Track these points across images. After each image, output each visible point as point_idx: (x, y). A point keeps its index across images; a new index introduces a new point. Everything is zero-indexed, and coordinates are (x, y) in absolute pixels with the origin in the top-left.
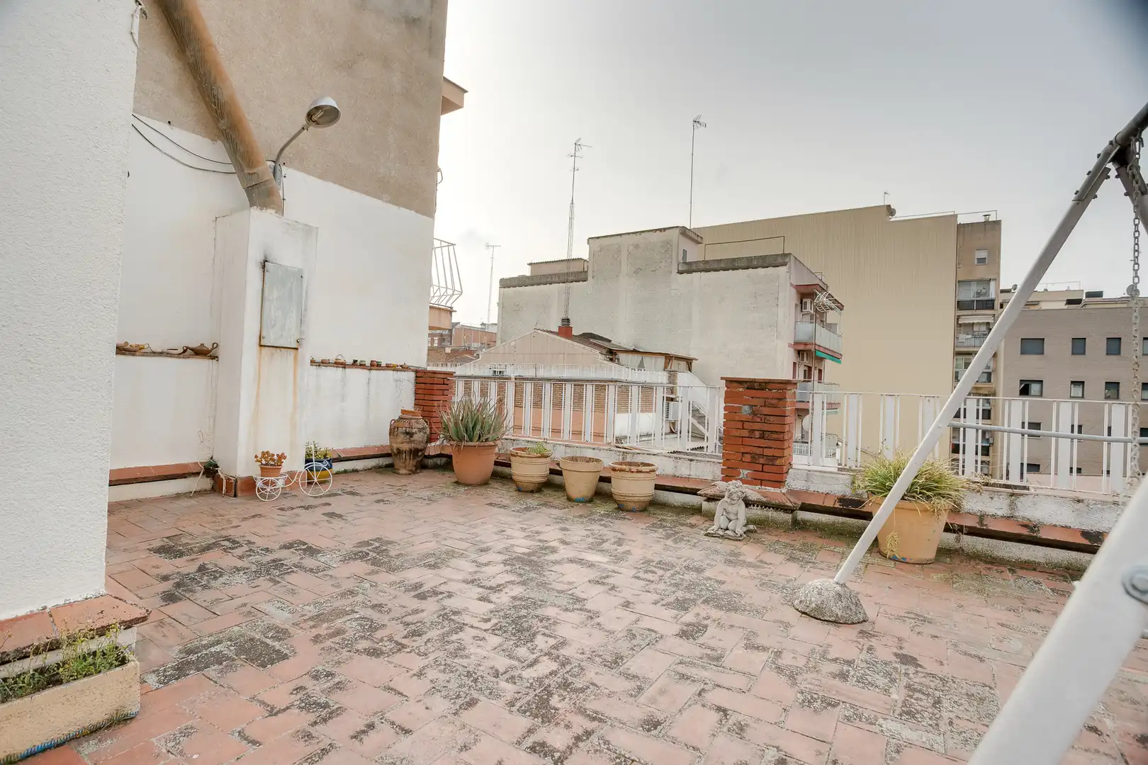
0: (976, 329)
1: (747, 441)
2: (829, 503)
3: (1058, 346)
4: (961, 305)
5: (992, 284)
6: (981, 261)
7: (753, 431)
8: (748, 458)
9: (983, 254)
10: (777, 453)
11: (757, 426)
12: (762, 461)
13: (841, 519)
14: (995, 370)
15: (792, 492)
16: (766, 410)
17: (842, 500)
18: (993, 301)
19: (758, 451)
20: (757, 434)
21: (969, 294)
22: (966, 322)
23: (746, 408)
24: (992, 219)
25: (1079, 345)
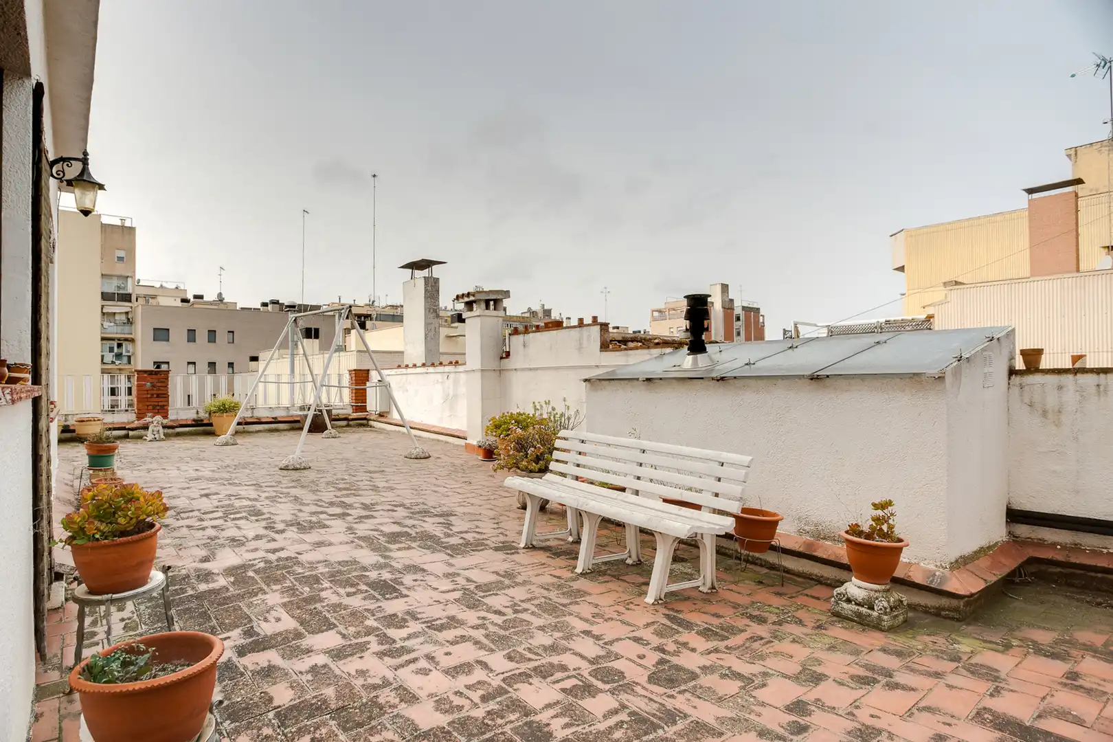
0: (117, 317)
1: (149, 400)
2: (189, 423)
3: (178, 335)
4: (106, 296)
5: (130, 280)
6: (120, 259)
7: (153, 395)
8: (151, 407)
9: (122, 254)
10: (165, 403)
11: (155, 392)
12: (158, 408)
13: (194, 428)
14: (133, 354)
15: (171, 421)
16: (159, 384)
17: (194, 420)
18: (130, 295)
19: (156, 404)
20: (155, 396)
21: (111, 288)
22: (110, 311)
23: (149, 384)
24: (128, 224)
25: (192, 335)
